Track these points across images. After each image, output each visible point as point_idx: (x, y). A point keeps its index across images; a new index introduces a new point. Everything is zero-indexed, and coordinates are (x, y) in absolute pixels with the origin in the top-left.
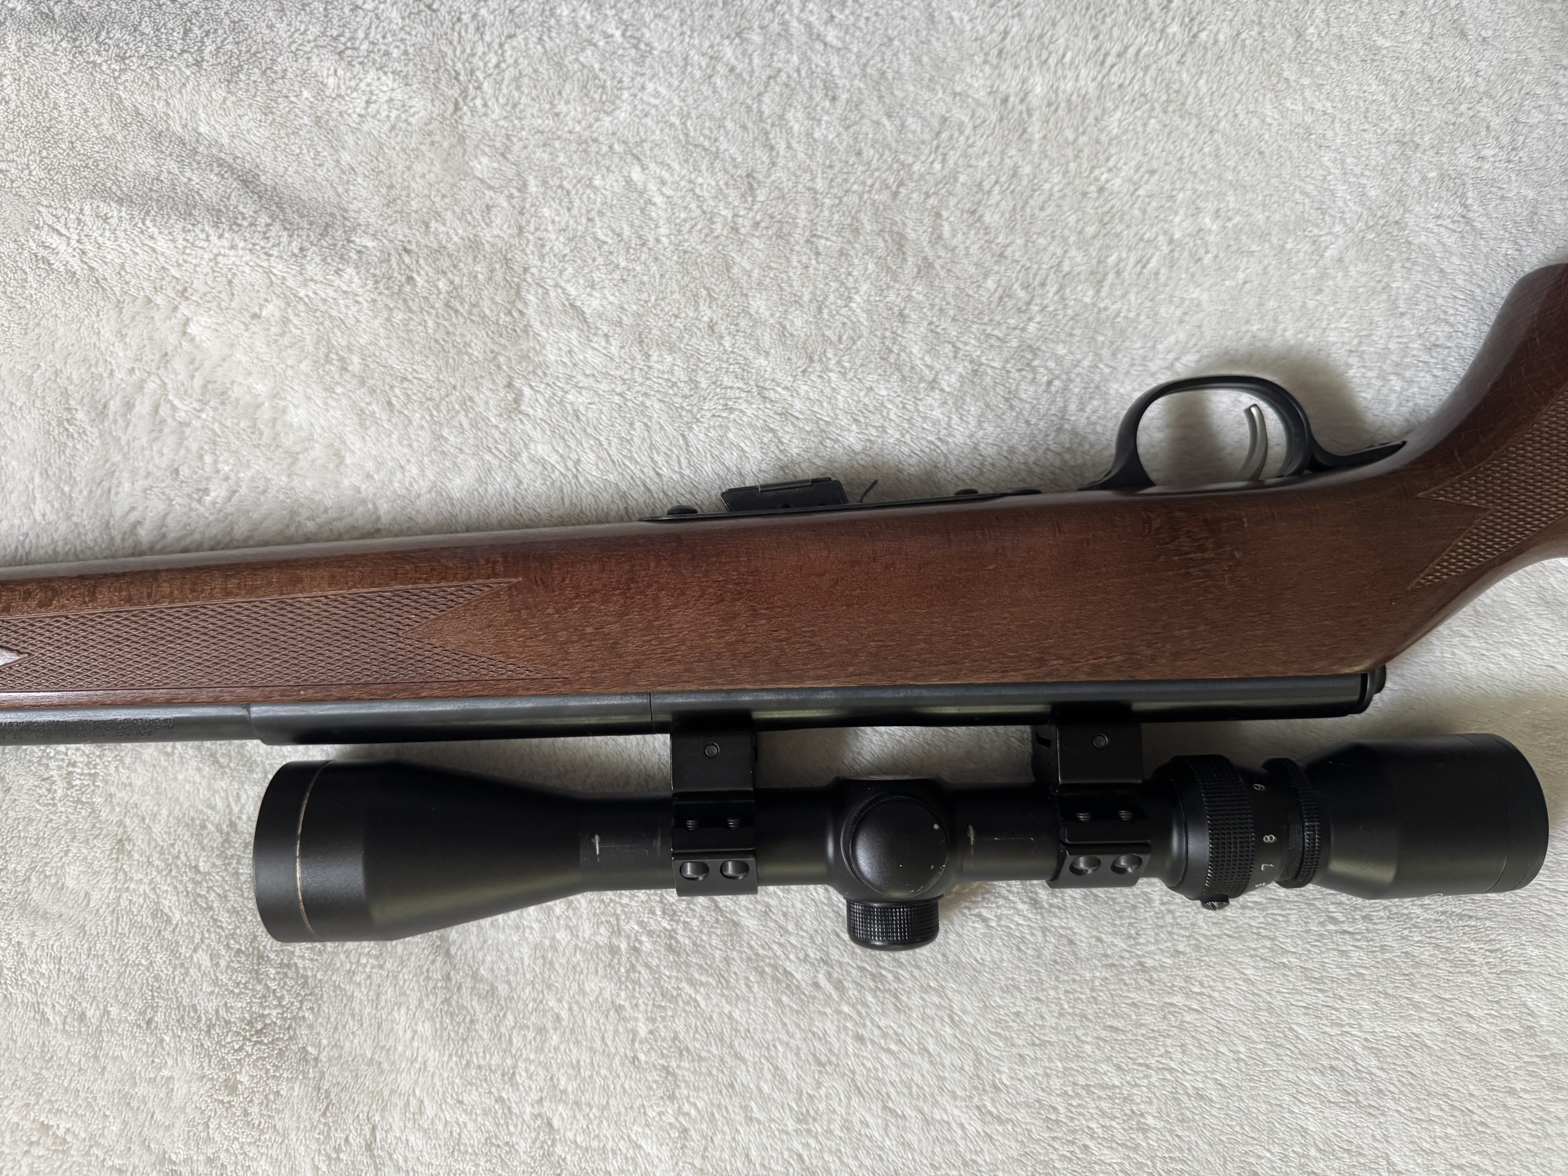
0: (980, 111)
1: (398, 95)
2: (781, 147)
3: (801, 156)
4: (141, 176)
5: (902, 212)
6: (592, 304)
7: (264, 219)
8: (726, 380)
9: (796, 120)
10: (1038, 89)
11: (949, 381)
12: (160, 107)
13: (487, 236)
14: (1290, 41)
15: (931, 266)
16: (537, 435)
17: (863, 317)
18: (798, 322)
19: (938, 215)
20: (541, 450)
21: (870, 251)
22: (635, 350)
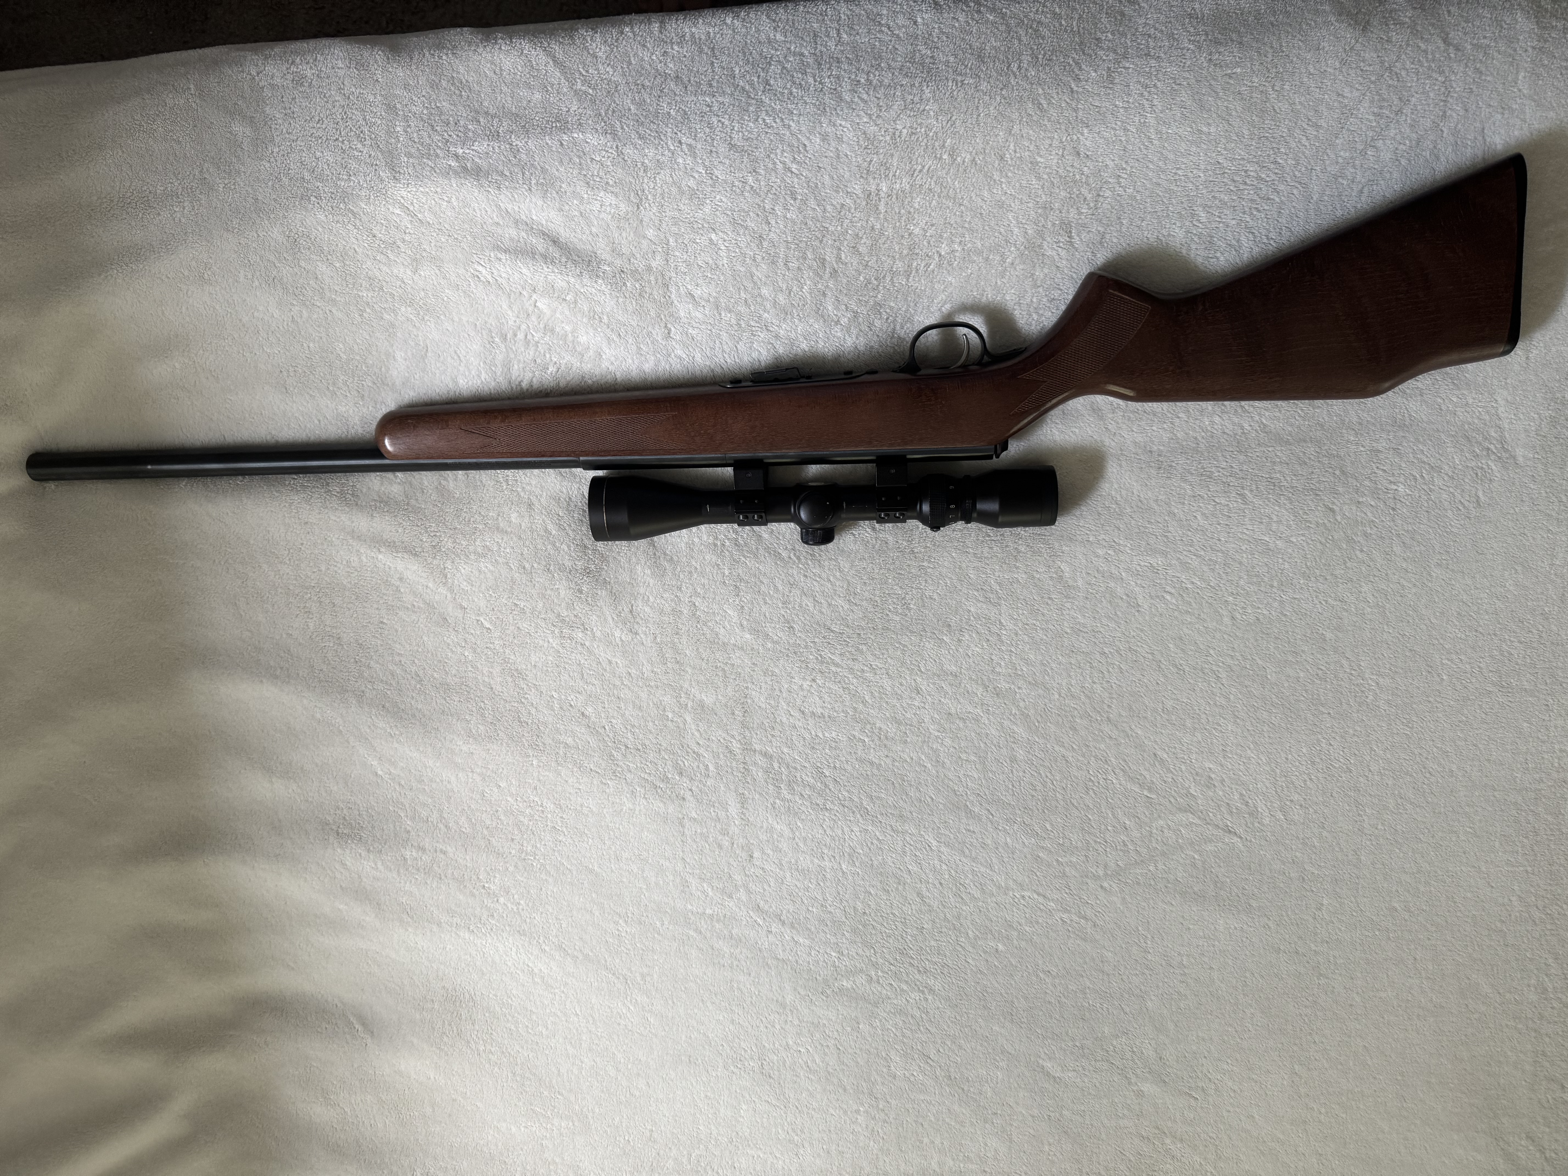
0: (858, 201)
1: (613, 202)
2: (773, 222)
3: (781, 226)
4: (511, 239)
5: (824, 249)
6: (697, 293)
7: (564, 260)
8: (753, 323)
9: (779, 210)
10: (884, 189)
11: (844, 321)
12: (516, 209)
13: (654, 264)
14: (997, 162)
15: (836, 271)
16: (677, 346)
17: (808, 296)
18: (782, 299)
19: (840, 249)
20: (679, 352)
21: (810, 268)
22: (715, 312)
